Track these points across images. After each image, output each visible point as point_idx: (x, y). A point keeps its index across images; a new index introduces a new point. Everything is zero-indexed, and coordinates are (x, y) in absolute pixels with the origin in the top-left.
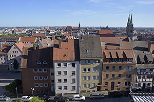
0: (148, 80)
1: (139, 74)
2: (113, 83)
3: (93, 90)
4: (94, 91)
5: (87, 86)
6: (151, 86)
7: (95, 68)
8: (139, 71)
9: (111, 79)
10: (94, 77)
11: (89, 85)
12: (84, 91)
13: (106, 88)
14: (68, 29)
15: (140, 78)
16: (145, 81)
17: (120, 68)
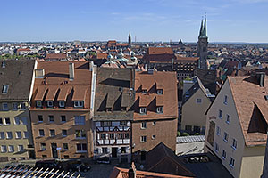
0: (119, 141)
1: (101, 129)
2: (54, 145)
3: (21, 156)
4: (24, 159)
5: (9, 149)
6: (129, 152)
7: (18, 118)
8: (98, 124)
9: (49, 138)
10: (19, 133)
11: (12, 147)
12: (4, 158)
13: (43, 153)
14: (111, 46)
15: (103, 137)
16: (115, 144)
17: (64, 118)
